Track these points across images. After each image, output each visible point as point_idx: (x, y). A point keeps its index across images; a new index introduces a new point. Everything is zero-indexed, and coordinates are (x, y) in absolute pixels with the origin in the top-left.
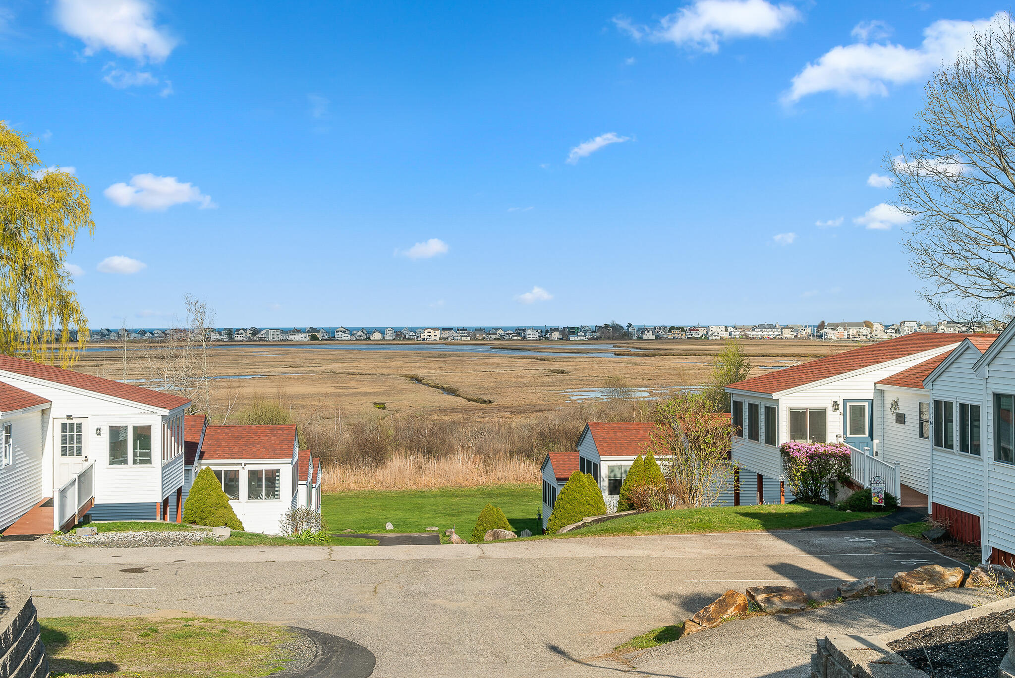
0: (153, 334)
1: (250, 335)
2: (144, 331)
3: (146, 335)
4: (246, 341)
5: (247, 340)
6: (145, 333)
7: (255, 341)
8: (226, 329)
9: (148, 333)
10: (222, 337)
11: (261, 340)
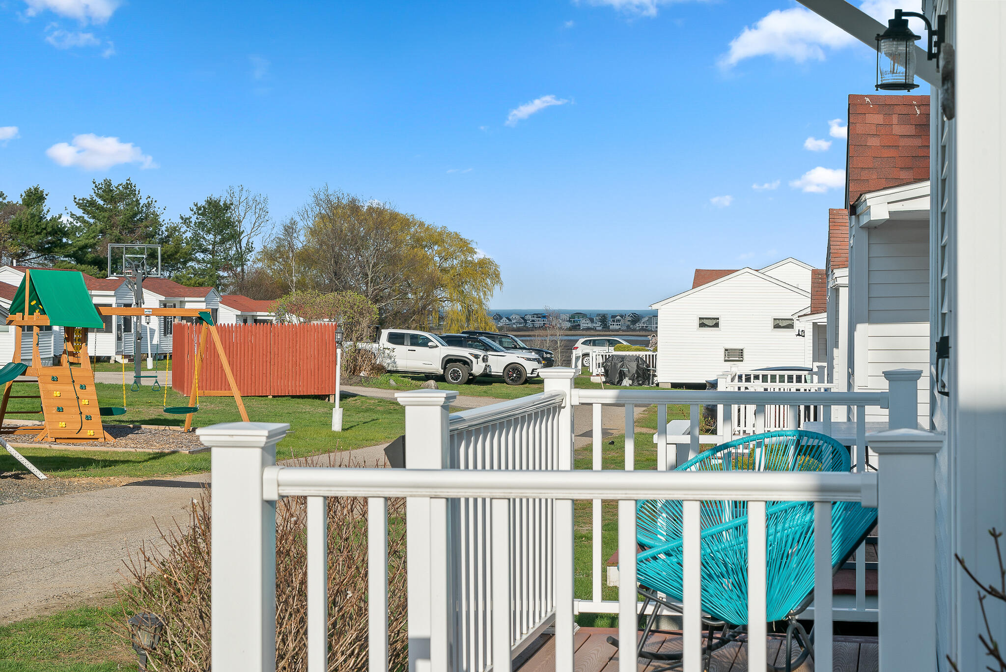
0: (510, 320)
1: (629, 323)
2: (499, 315)
3: (502, 321)
4: (623, 331)
5: (625, 328)
6: (501, 318)
7: (634, 330)
8: (599, 315)
9: (504, 319)
10: (594, 325)
11: (642, 329)
